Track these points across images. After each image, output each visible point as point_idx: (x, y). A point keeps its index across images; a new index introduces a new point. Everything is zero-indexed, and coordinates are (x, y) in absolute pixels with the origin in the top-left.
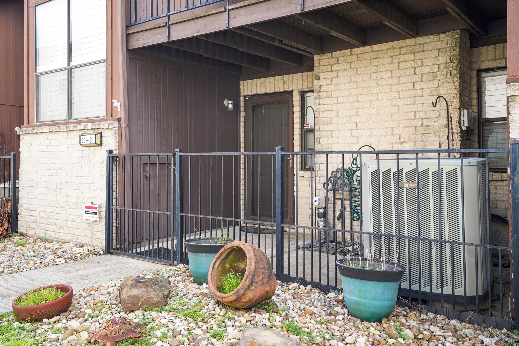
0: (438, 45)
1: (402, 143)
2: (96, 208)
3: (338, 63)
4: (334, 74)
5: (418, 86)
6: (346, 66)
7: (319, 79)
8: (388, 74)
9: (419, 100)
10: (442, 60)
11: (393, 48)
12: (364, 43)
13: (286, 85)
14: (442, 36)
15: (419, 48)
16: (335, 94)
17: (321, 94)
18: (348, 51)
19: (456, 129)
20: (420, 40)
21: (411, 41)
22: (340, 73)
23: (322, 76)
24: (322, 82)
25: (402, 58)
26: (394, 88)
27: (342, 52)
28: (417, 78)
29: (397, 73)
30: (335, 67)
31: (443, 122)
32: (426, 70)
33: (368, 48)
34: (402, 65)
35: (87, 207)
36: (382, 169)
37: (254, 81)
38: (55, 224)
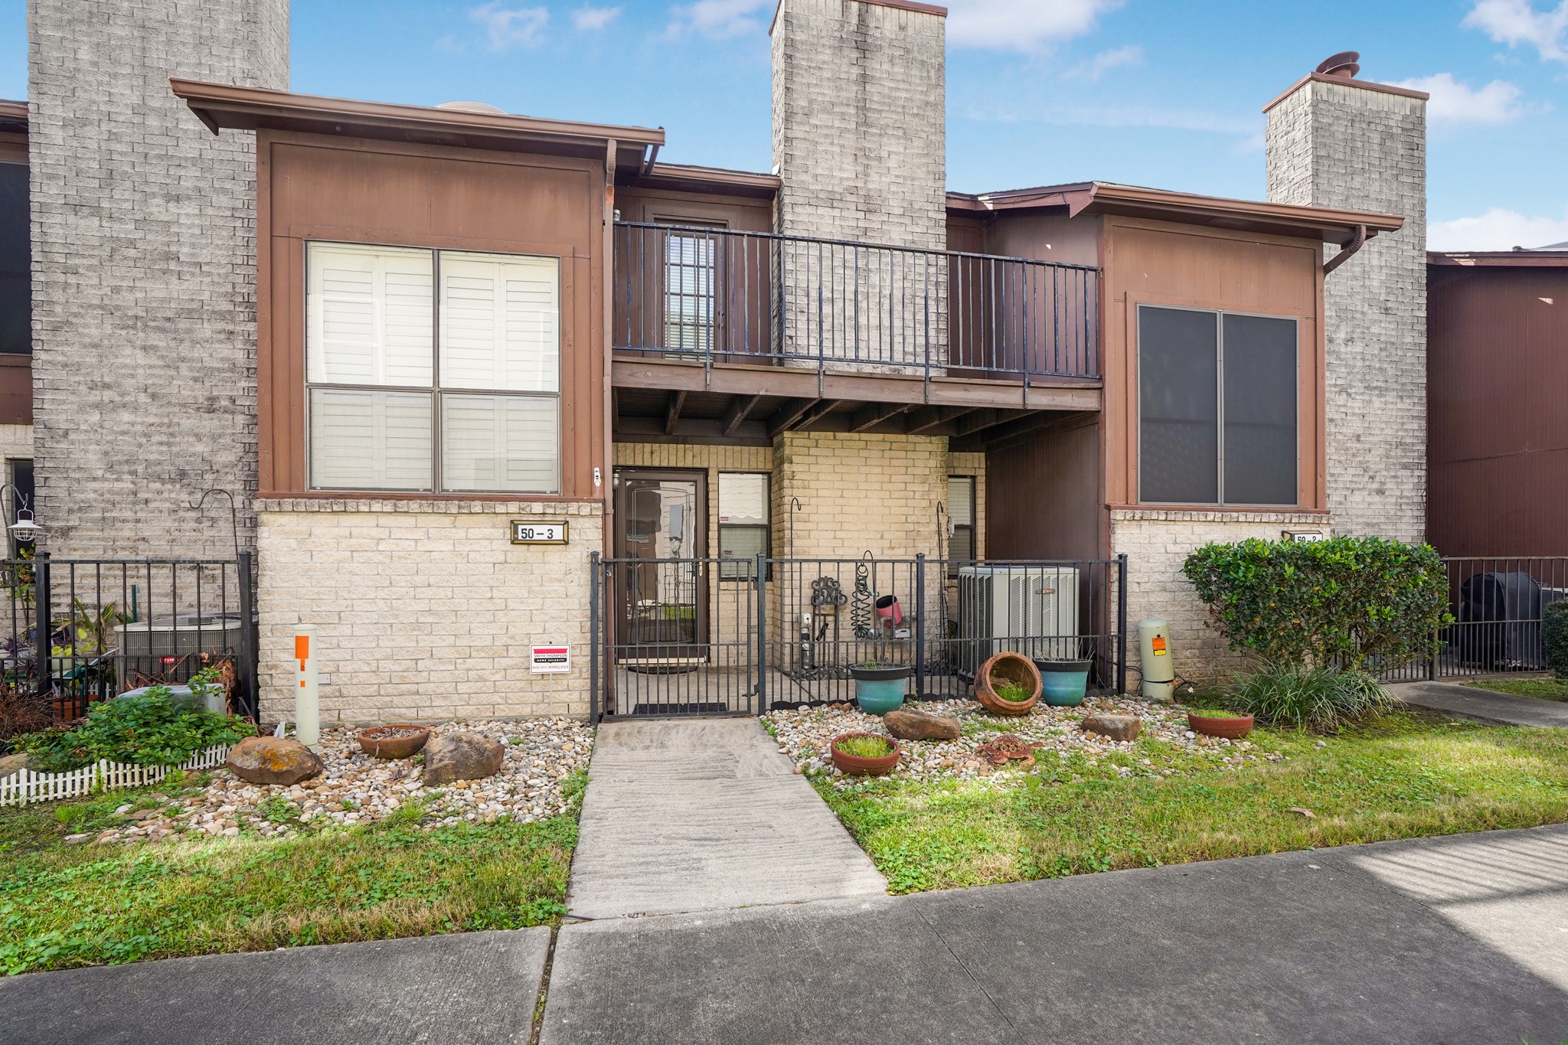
0: (930, 447)
1: (893, 548)
2: (564, 651)
3: (817, 446)
4: (812, 460)
5: (910, 487)
6: (825, 452)
7: (791, 463)
8: (878, 470)
9: (911, 503)
10: (932, 463)
11: (883, 441)
12: (850, 429)
13: (697, 459)
14: (933, 438)
15: (910, 447)
16: (813, 484)
17: (794, 482)
18: (830, 434)
19: (945, 536)
20: (912, 438)
21: (903, 437)
22: (820, 460)
23: (795, 459)
24: (795, 468)
25: (893, 454)
26: (886, 486)
27: (823, 434)
28: (909, 479)
29: (888, 470)
30: (813, 451)
31: (934, 527)
32: (918, 471)
33: (855, 436)
34: (894, 462)
35: (537, 651)
38: (417, 693)
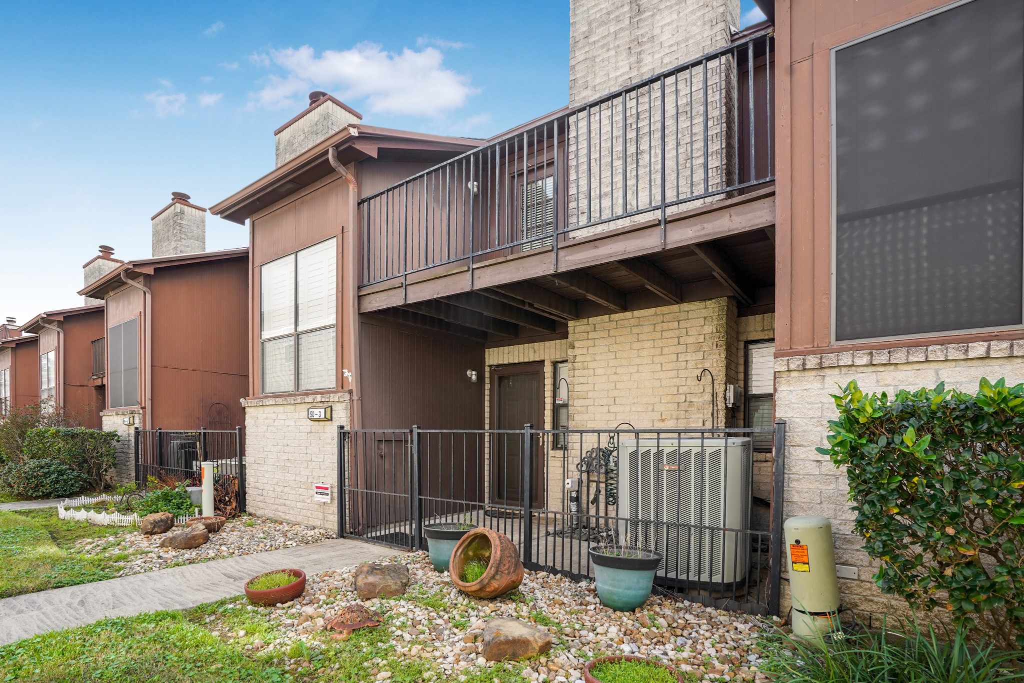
0: (705, 313)
1: (663, 420)
2: (327, 489)
3: (595, 331)
4: (590, 343)
5: (682, 357)
6: (604, 334)
7: (574, 348)
8: (649, 344)
9: (682, 373)
10: (708, 329)
11: (656, 314)
12: (624, 308)
13: (537, 354)
14: (709, 303)
15: (683, 315)
16: (591, 365)
17: (576, 365)
18: (606, 317)
19: (721, 405)
20: (685, 306)
21: (675, 308)
22: (597, 342)
23: (577, 344)
24: (577, 352)
25: (665, 326)
26: (656, 360)
27: (599, 318)
28: (681, 349)
29: (659, 343)
30: (591, 335)
31: (708, 397)
32: (691, 340)
33: (628, 314)
34: (665, 334)
35: (317, 487)
36: (642, 450)
37: (501, 349)
38: (285, 505)
